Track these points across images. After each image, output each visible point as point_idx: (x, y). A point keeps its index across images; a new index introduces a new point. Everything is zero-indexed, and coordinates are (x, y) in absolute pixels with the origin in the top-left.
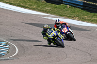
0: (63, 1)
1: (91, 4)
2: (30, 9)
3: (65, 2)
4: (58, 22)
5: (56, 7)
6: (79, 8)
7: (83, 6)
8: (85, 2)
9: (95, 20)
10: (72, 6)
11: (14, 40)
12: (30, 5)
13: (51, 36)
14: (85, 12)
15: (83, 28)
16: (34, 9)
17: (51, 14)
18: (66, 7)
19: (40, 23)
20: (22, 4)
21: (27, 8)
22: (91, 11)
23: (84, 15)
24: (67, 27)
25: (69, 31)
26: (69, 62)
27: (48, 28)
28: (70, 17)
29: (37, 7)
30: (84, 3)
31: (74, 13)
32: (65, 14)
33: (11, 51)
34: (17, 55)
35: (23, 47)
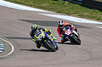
2: (26, 5)
5: (54, 4)
7: (82, 2)
9: (95, 16)
10: (70, 2)
12: (26, 1)
13: (39, 38)
14: (84, 9)
16: (30, 6)
17: (48, 10)
20: (18, 0)
21: (23, 4)
22: (91, 8)
23: (83, 12)
28: (68, 14)
29: (34, 3)
32: (64, 10)
33: (7, 49)
34: (13, 53)
35: (19, 45)
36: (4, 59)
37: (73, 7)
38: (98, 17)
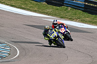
0: (64, 3)
1: (92, 6)
2: (31, 11)
3: (66, 4)
4: (55, 22)
5: (58, 9)
6: (80, 10)
7: (84, 8)
8: (87, 4)
9: (96, 22)
10: (73, 8)
11: (15, 42)
12: (31, 7)
14: (86, 14)
15: (84, 30)
16: (35, 11)
17: (52, 16)
18: (67, 9)
19: (41, 25)
20: (23, 6)
21: (28, 10)
22: (92, 14)
23: (85, 17)
24: (65, 27)
27: (49, 29)
28: (71, 19)
29: (38, 9)
30: (85, 5)
31: (76, 14)
32: (67, 15)
33: (13, 52)
34: (18, 56)
35: (24, 49)
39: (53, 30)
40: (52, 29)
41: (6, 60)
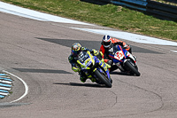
2: (50, 12)
5: (98, 10)
6: (139, 11)
7: (147, 7)
10: (127, 7)
12: (50, 5)
13: (85, 65)
14: (150, 19)
16: (57, 14)
17: (89, 21)
18: (115, 9)
20: (36, 4)
21: (45, 11)
22: (162, 17)
23: (149, 24)
24: (124, 50)
25: (128, 58)
26: (120, 110)
27: (80, 51)
28: (123, 28)
29: (63, 8)
30: (148, 2)
32: (115, 21)
33: (16, 89)
34: (27, 97)
35: (37, 83)
36: (11, 108)
37: (131, 15)
38: (175, 34)
39: (89, 53)
40: (86, 51)
41: (5, 104)
